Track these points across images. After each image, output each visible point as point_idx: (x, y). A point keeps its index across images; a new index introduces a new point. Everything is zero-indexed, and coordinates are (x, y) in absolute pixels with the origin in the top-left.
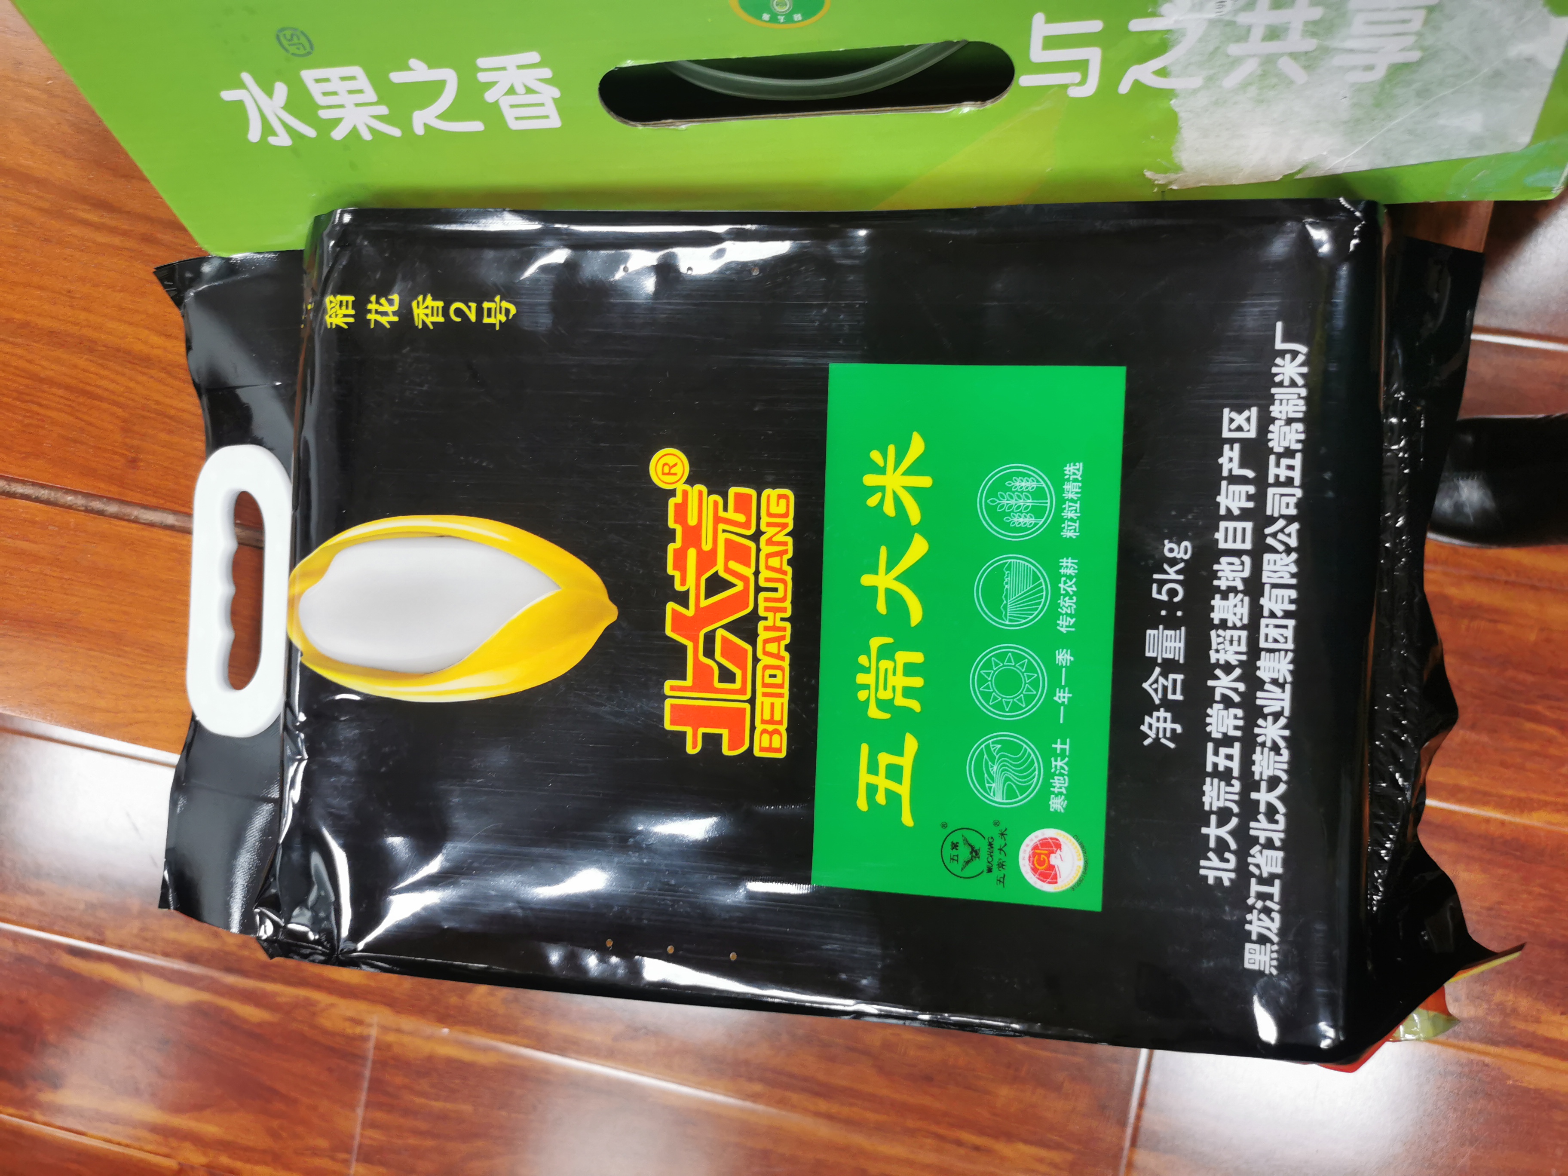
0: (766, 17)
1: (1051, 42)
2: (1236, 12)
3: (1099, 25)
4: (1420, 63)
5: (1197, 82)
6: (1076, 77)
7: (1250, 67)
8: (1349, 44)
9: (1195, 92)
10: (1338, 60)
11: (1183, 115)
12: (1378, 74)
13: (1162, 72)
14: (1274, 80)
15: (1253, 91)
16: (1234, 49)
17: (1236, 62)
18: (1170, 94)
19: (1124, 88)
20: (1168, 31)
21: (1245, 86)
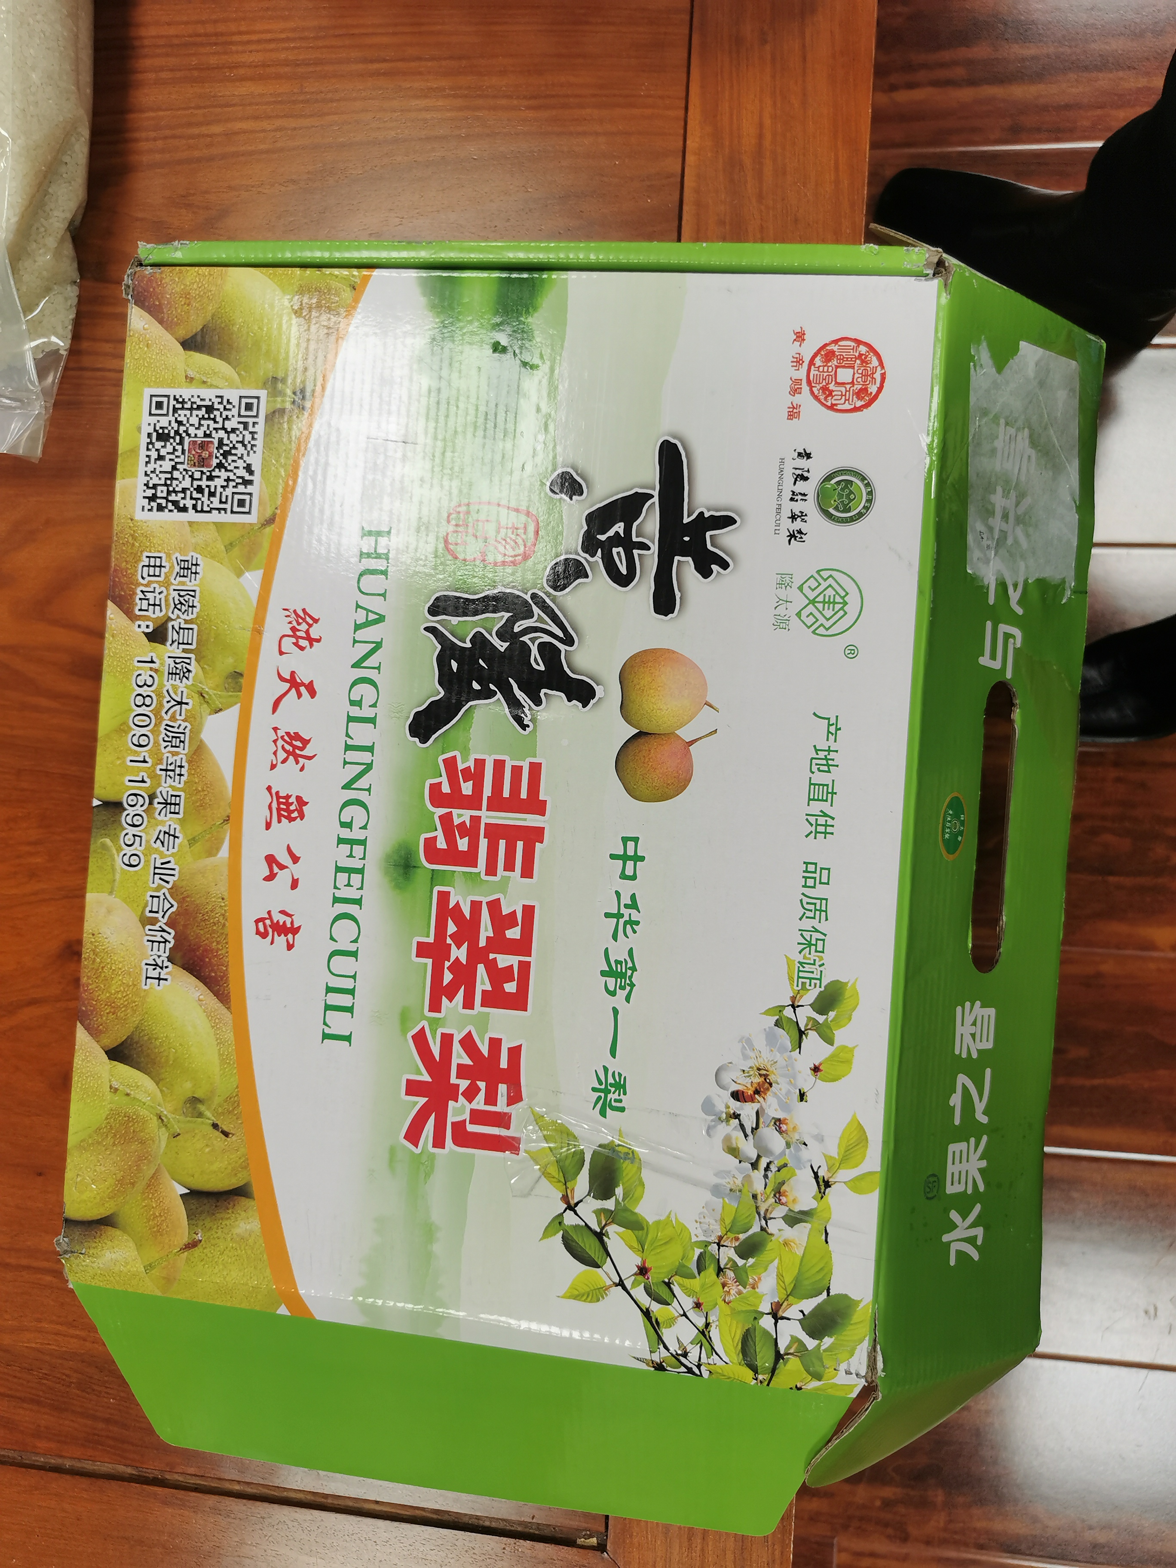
0: (960, 838)
1: (993, 657)
2: (993, 539)
3: (989, 624)
4: (1030, 428)
5: (1022, 565)
6: (1011, 640)
7: (1019, 531)
8: (1016, 471)
9: (1027, 567)
10: (1023, 478)
11: (1037, 576)
12: (1033, 453)
13: (1015, 586)
14: (1027, 517)
15: (1031, 530)
16: (1010, 541)
17: (1016, 542)
18: (1026, 582)
19: (1020, 611)
20: (997, 580)
21: (1028, 536)
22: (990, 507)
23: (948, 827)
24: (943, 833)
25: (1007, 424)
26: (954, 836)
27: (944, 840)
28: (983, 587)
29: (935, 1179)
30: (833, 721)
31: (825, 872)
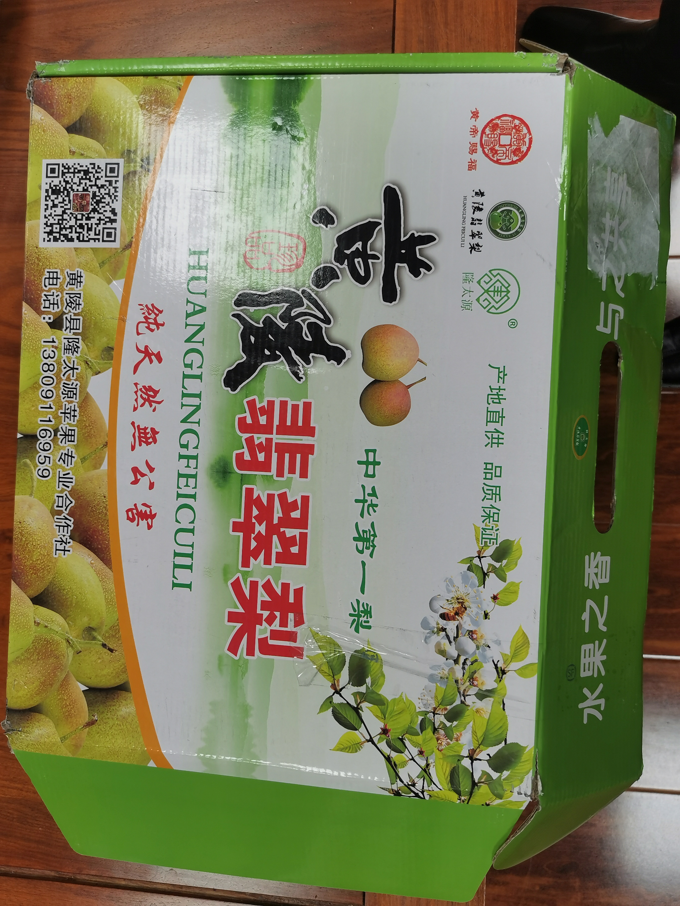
0: (585, 445)
1: (605, 326)
2: (605, 247)
3: (602, 304)
4: (627, 173)
5: (623, 264)
6: (617, 314)
7: (621, 242)
8: (619, 202)
9: (627, 266)
10: (623, 207)
11: (633, 272)
12: (629, 190)
13: (619, 278)
14: (626, 232)
15: (629, 241)
16: (615, 249)
17: (619, 249)
18: (626, 275)
19: (622, 295)
20: (607, 275)
21: (627, 245)
22: (602, 226)
23: (578, 438)
24: (575, 443)
25: (612, 171)
26: (582, 444)
27: (575, 446)
28: (598, 279)
29: (573, 668)
30: (502, 369)
31: (498, 469)
